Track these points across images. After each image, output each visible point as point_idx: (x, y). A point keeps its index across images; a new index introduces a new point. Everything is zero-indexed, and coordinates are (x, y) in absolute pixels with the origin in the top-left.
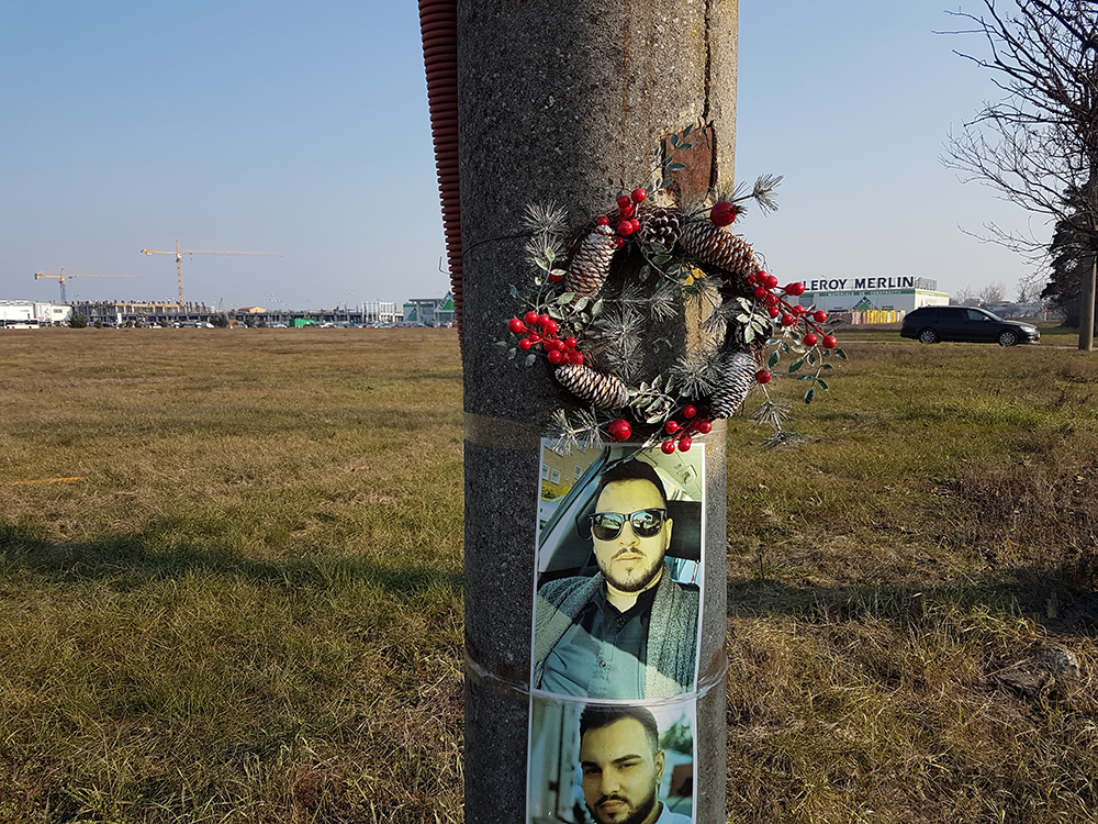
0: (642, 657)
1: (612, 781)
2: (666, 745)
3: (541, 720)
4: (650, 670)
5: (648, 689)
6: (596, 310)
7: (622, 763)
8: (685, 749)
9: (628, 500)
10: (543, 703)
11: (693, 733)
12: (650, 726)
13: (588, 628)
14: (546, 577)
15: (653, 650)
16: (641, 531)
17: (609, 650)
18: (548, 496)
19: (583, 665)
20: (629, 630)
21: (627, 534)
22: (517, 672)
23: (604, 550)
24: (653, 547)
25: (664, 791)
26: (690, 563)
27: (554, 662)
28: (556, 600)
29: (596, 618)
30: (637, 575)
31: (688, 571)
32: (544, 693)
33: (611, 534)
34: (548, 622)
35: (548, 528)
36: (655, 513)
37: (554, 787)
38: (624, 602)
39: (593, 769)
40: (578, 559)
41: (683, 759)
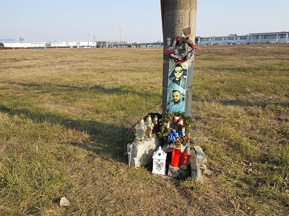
0: (179, 85)
1: (175, 98)
2: (181, 95)
3: (169, 92)
4: (180, 87)
5: (180, 89)
6: (174, 48)
7: (176, 96)
8: (184, 95)
9: (178, 69)
10: (169, 90)
11: (185, 94)
12: (180, 93)
13: (173, 82)
14: (169, 77)
15: (180, 85)
16: (179, 72)
17: (175, 84)
18: (170, 68)
19: (173, 86)
20: (178, 82)
21: (178, 72)
22: (167, 87)
23: (175, 74)
24: (181, 74)
25: (181, 99)
26: (185, 76)
27: (170, 86)
28: (171, 79)
29: (174, 81)
30: (179, 77)
31: (185, 77)
32: (169, 89)
33: (176, 72)
34: (170, 82)
35: (170, 72)
36: (181, 70)
37: (170, 98)
38: (177, 80)
39: (173, 96)
40: (173, 75)
41: (184, 96)
